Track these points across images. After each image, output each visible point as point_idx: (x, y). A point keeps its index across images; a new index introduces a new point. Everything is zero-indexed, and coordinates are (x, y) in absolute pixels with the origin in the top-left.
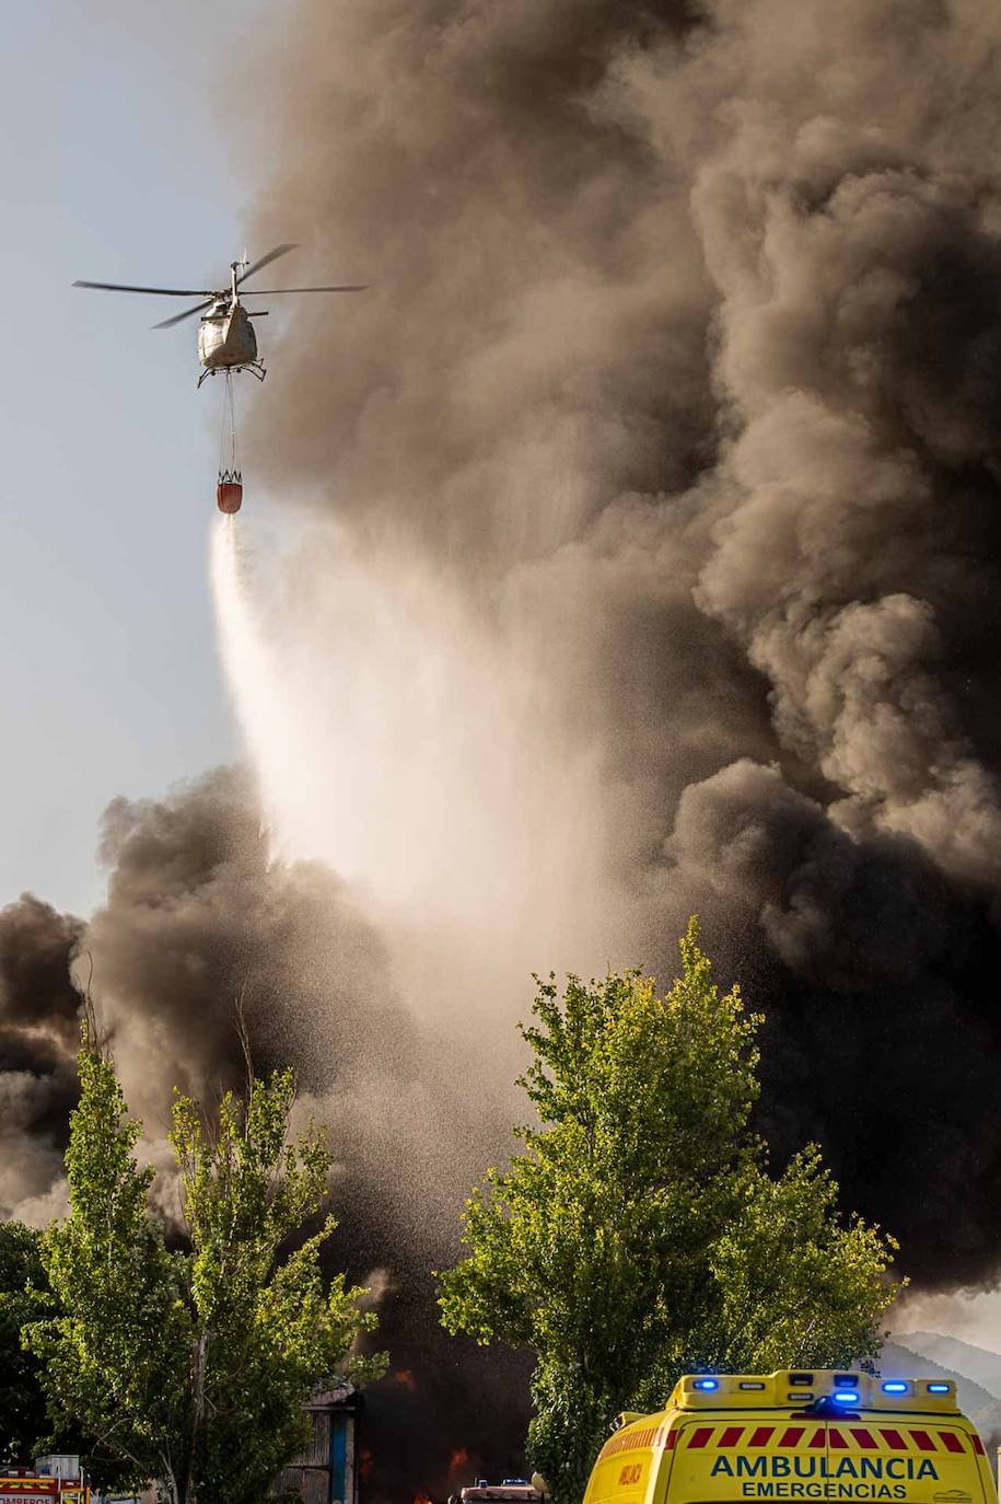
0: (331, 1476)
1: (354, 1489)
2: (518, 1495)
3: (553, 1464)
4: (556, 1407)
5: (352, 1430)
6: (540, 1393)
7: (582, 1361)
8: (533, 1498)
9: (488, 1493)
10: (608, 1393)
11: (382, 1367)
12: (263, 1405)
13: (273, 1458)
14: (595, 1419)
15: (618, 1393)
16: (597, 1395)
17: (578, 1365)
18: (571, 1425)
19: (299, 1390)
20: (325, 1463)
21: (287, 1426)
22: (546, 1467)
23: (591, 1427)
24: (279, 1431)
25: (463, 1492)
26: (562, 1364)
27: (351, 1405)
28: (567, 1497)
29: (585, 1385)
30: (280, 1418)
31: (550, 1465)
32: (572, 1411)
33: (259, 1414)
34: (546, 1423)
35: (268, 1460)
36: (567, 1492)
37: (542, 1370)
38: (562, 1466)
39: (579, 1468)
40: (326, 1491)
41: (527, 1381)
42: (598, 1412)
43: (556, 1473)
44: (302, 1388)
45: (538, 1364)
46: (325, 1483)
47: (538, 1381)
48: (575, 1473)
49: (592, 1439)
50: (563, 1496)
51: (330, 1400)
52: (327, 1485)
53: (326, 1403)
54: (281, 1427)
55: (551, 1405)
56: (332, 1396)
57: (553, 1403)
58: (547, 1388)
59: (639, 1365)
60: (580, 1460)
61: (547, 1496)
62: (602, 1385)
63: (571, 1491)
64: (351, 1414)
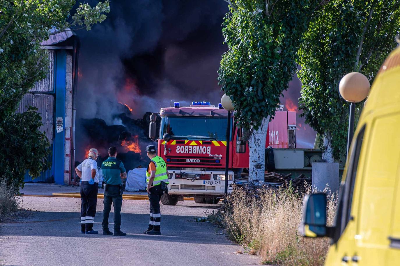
0: (55, 98)
1: (73, 109)
2: (203, 113)
3: (239, 89)
4: (242, 44)
5: (71, 64)
6: (230, 33)
7: (264, 8)
8: (215, 115)
9: (181, 112)
10: (284, 32)
11: (104, 13)
12: (12, 42)
13: (19, 83)
14: (273, 54)
15: (291, 32)
16: (275, 34)
17: (260, 11)
18: (255, 58)
19: (39, 31)
20: (50, 90)
21: (30, 58)
22: (234, 90)
23: (270, 59)
24: (24, 62)
25: (162, 111)
26: (247, 10)
27: (70, 45)
28: (249, 113)
29: (265, 26)
30: (24, 52)
31: (237, 90)
32: (254, 47)
33: (8, 49)
34: (234, 56)
35: (16, 85)
36: (250, 110)
37: (231, 14)
38: (247, 89)
39: (260, 93)
40: (51, 111)
41: (219, 24)
42: (275, 47)
43: (242, 95)
44: (41, 29)
45: (228, 10)
46: (50, 105)
47: (228, 24)
48: (256, 96)
49: (270, 69)
50: (247, 112)
51: (54, 41)
52: (52, 105)
53: (50, 44)
54: (26, 59)
55: (238, 43)
56: (55, 38)
57: (240, 40)
58: (234, 29)
59: (310, 10)
60: (261, 85)
61: (235, 112)
62: (279, 26)
63: (253, 110)
64: (70, 52)
